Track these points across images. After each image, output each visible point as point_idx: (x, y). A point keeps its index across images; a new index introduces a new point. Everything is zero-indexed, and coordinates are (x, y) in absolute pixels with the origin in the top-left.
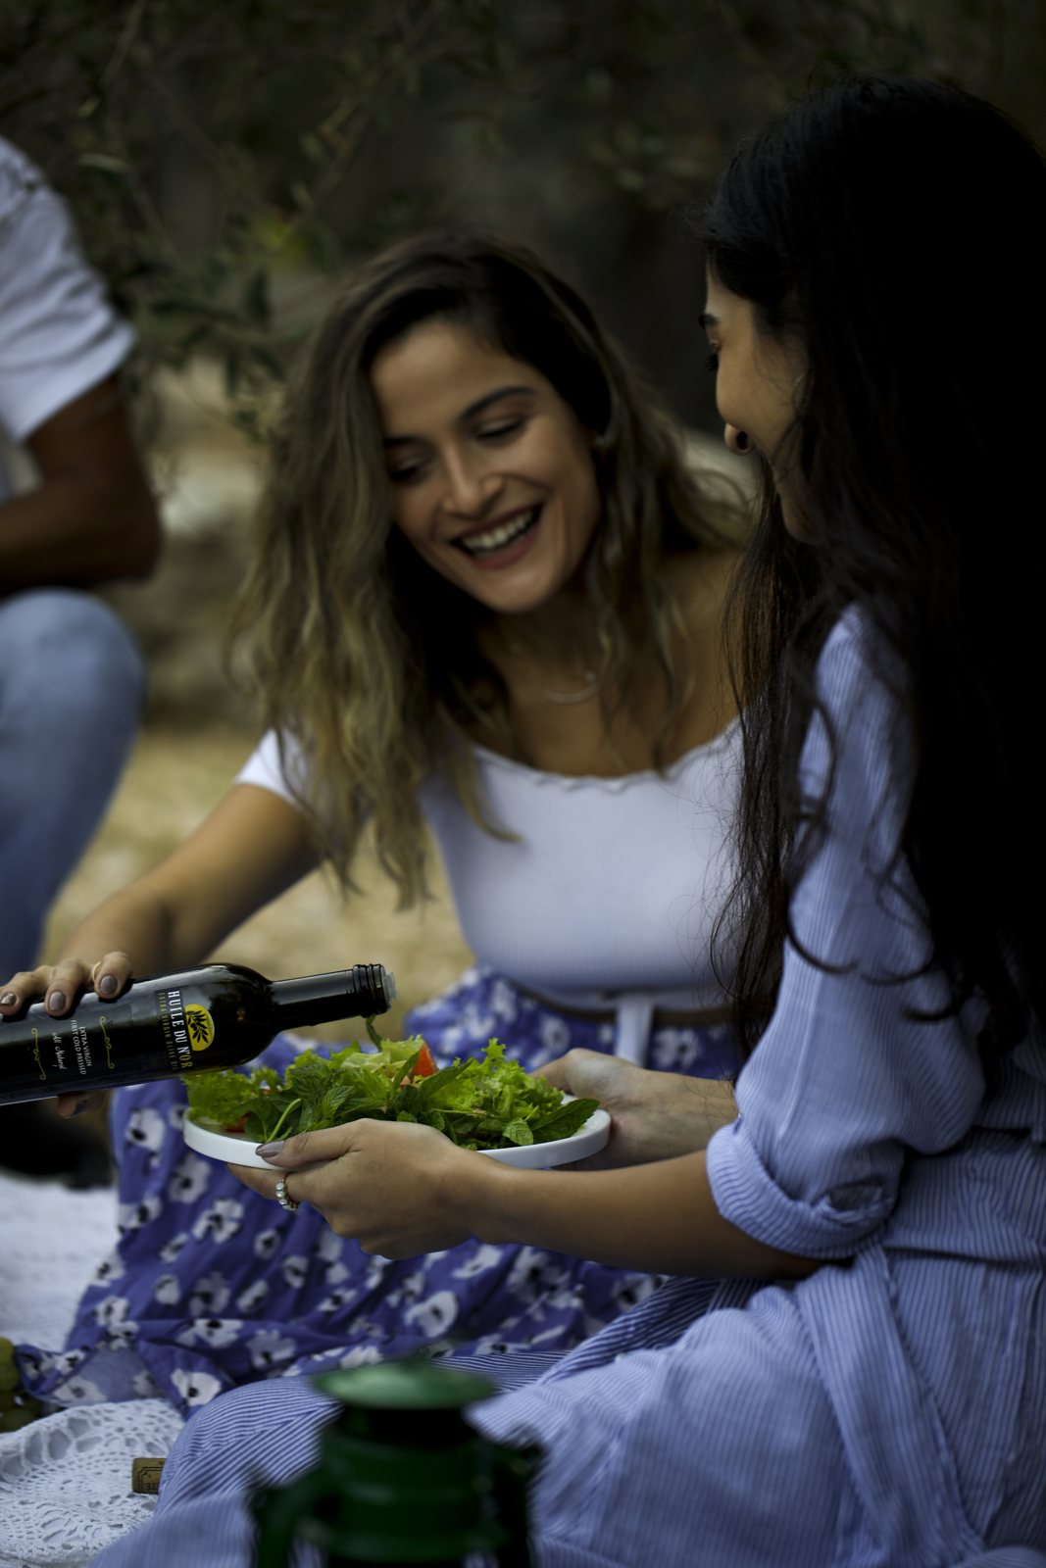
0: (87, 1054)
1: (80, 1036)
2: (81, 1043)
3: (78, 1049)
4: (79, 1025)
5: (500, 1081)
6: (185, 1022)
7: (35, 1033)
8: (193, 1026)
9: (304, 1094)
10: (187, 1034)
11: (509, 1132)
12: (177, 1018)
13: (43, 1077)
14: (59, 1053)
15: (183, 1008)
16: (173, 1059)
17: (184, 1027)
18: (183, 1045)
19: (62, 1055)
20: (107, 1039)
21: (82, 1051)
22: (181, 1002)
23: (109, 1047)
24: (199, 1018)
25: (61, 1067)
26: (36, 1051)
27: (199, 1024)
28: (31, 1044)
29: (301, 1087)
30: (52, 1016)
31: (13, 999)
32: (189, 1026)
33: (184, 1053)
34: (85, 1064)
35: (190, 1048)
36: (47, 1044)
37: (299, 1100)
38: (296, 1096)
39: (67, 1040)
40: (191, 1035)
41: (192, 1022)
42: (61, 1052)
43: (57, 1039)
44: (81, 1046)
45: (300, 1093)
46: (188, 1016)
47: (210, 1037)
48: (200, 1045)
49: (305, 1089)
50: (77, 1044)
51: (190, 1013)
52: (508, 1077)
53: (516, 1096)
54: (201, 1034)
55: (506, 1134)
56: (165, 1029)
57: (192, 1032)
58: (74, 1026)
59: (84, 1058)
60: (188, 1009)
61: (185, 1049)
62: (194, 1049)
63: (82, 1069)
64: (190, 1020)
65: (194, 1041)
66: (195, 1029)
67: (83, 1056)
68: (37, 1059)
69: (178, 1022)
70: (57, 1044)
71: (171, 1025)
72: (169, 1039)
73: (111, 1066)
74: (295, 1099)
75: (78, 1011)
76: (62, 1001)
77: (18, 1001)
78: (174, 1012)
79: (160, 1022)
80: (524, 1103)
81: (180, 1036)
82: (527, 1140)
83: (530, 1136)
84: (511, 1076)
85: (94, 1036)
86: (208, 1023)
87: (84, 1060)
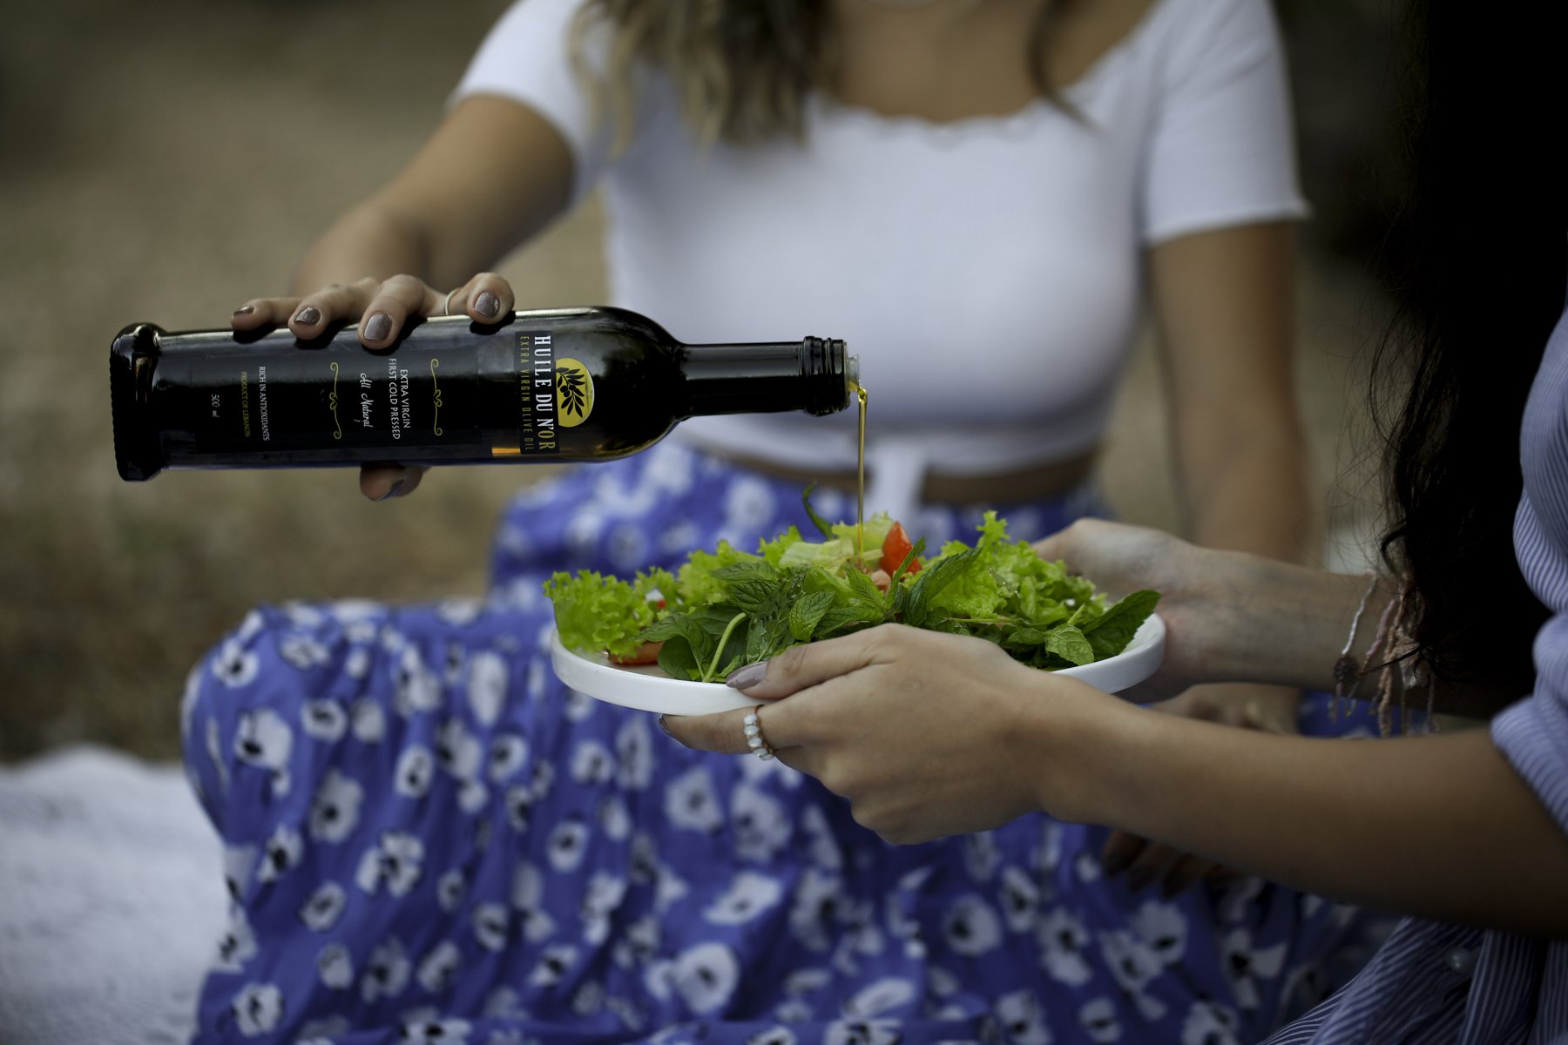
0: (406, 410)
1: (399, 382)
2: (400, 393)
3: (394, 401)
4: (400, 366)
5: (1013, 572)
6: (554, 382)
7: (335, 371)
8: (564, 389)
9: (749, 606)
10: (554, 401)
11: (1056, 643)
12: (543, 376)
13: (338, 435)
14: (366, 404)
15: (554, 363)
16: (528, 434)
17: (552, 390)
18: (546, 415)
19: (370, 407)
20: (438, 392)
21: (399, 405)
22: (552, 352)
23: (438, 404)
24: (574, 379)
25: (366, 423)
26: (333, 396)
27: (573, 388)
28: (328, 385)
29: (745, 596)
30: (365, 348)
31: (314, 315)
32: (558, 390)
33: (546, 428)
34: (401, 424)
35: (556, 422)
36: (350, 389)
37: (742, 615)
38: (739, 610)
39: (380, 388)
40: (560, 403)
41: (564, 383)
42: (369, 402)
43: (365, 381)
44: (399, 397)
45: (744, 605)
46: (558, 376)
47: (587, 410)
48: (569, 419)
49: (750, 599)
50: (394, 394)
51: (562, 370)
52: (1022, 566)
53: (1040, 592)
54: (574, 403)
55: (1052, 648)
56: (523, 388)
57: (561, 398)
58: (394, 369)
59: (400, 416)
60: (560, 364)
61: (547, 422)
62: (561, 424)
63: (396, 434)
64: (560, 381)
65: (562, 413)
66: (566, 395)
67: (400, 412)
68: (333, 408)
69: (543, 382)
70: (365, 390)
71: (532, 384)
72: (526, 404)
73: (438, 432)
74: (737, 614)
75: (404, 345)
76: (385, 325)
77: (321, 321)
78: (539, 366)
79: (517, 377)
80: (1052, 602)
81: (543, 402)
82: (1083, 655)
83: (1086, 649)
84: (1027, 564)
85: (420, 388)
86: (587, 388)
87: (401, 416)
